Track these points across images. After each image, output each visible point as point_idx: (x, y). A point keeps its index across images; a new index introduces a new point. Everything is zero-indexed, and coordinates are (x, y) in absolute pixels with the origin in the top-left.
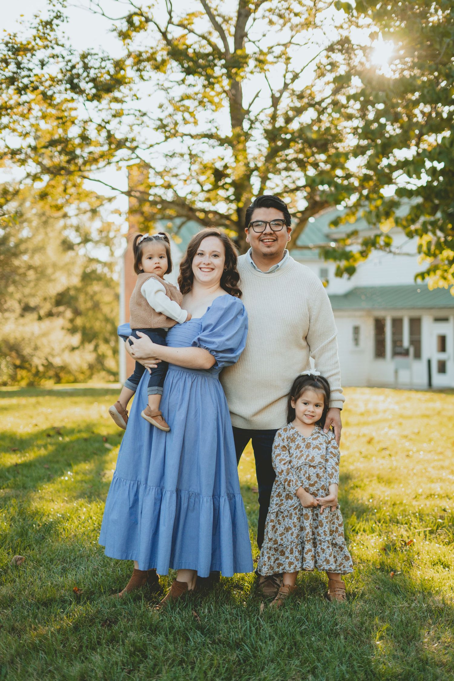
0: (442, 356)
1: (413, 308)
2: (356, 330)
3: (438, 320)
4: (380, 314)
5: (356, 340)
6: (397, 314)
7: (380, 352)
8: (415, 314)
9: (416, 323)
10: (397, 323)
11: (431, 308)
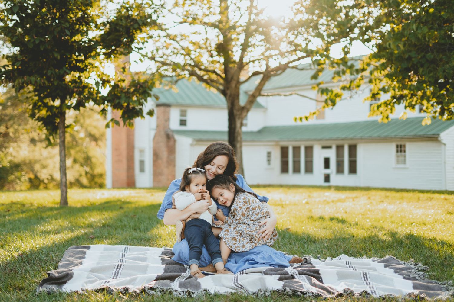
0: (327, 171)
1: (308, 140)
2: (269, 154)
3: (324, 147)
4: (284, 144)
5: (269, 161)
6: (296, 144)
7: (284, 169)
8: (309, 144)
9: (309, 150)
10: (296, 149)
11: (320, 140)
